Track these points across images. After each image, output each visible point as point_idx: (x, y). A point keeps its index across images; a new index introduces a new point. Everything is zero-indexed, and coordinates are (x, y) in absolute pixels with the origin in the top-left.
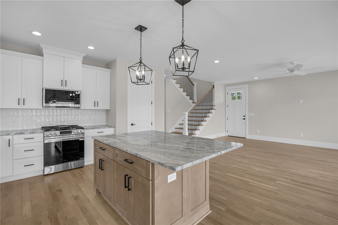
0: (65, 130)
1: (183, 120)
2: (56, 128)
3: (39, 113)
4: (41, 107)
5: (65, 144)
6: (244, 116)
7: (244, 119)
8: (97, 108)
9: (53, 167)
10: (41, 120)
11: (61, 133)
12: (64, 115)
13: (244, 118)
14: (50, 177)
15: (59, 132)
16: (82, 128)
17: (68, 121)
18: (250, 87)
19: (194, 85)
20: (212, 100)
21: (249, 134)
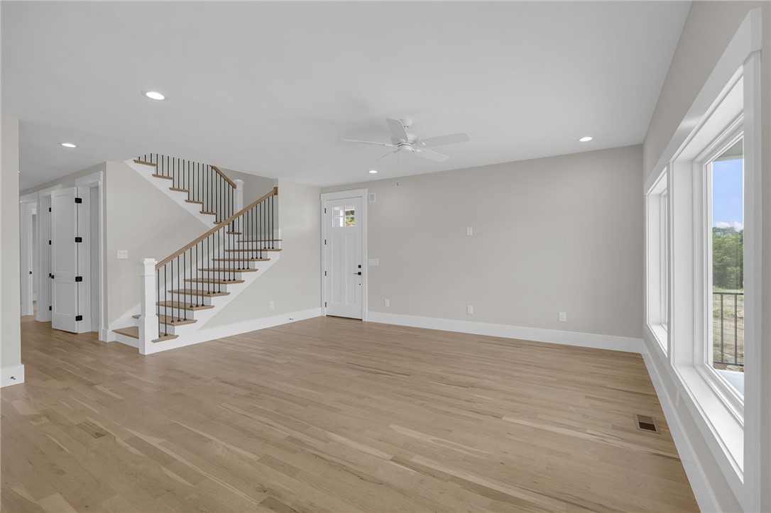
6: (360, 267)
7: (360, 274)
13: (359, 270)
18: (372, 196)
19: (234, 187)
20: (271, 225)
21: (369, 310)
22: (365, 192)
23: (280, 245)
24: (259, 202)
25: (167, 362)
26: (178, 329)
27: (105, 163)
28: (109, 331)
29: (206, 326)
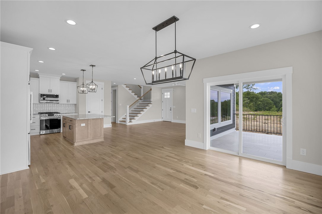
0: (50, 114)
1: (126, 116)
2: (46, 113)
3: (37, 106)
4: (38, 103)
5: (51, 121)
6: (171, 108)
7: (171, 110)
8: (69, 103)
9: (44, 131)
10: (38, 109)
11: (48, 115)
12: (50, 107)
14: (43, 136)
15: (47, 114)
16: (60, 113)
17: (52, 110)
18: (174, 90)
19: (141, 88)
20: (150, 98)
21: (173, 119)
22: (172, 89)
23: (152, 103)
24: (147, 92)
25: (131, 127)
26: (132, 120)
27: (118, 85)
28: (118, 121)
29: (137, 120)
